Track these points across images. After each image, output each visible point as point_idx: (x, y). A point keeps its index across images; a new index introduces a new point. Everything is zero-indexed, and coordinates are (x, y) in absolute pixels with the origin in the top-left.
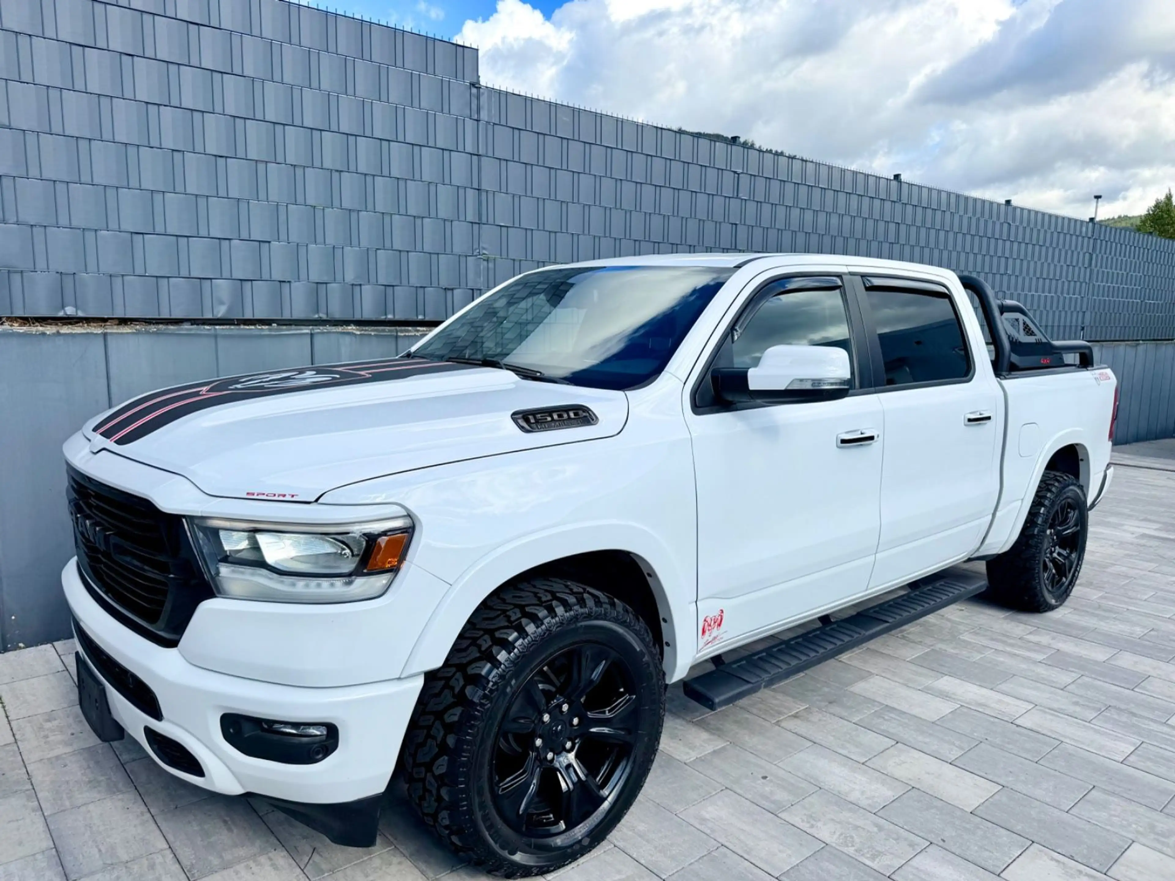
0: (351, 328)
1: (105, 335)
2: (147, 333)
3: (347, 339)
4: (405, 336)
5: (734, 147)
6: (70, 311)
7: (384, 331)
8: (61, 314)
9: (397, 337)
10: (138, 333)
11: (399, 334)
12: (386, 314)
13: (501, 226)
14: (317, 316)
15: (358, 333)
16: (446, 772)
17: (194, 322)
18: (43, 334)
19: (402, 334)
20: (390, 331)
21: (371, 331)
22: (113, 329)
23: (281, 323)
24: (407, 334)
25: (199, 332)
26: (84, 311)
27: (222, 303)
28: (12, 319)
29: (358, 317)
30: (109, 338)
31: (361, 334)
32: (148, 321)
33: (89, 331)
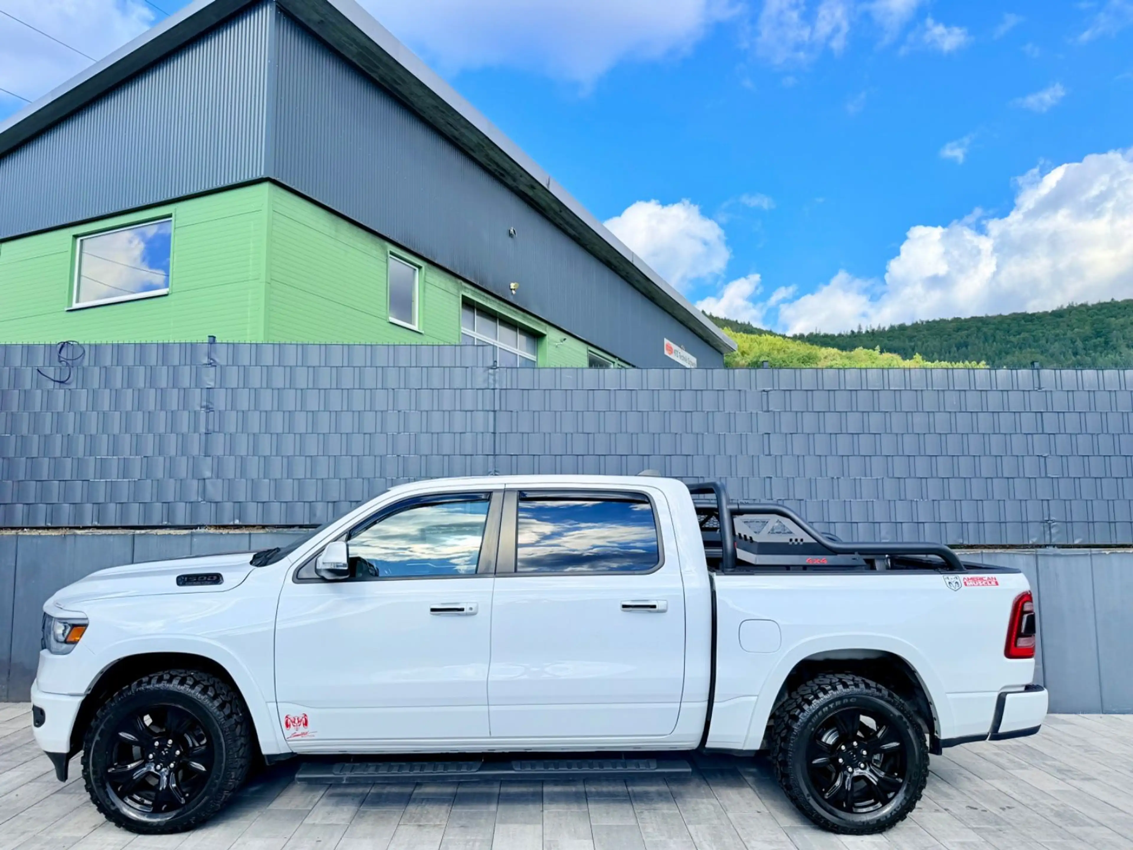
1: (250, 534)
2: (272, 533)
6: (237, 522)
8: (232, 523)
10: (267, 533)
18: (221, 534)
22: (254, 531)
28: (211, 526)
30: (252, 536)
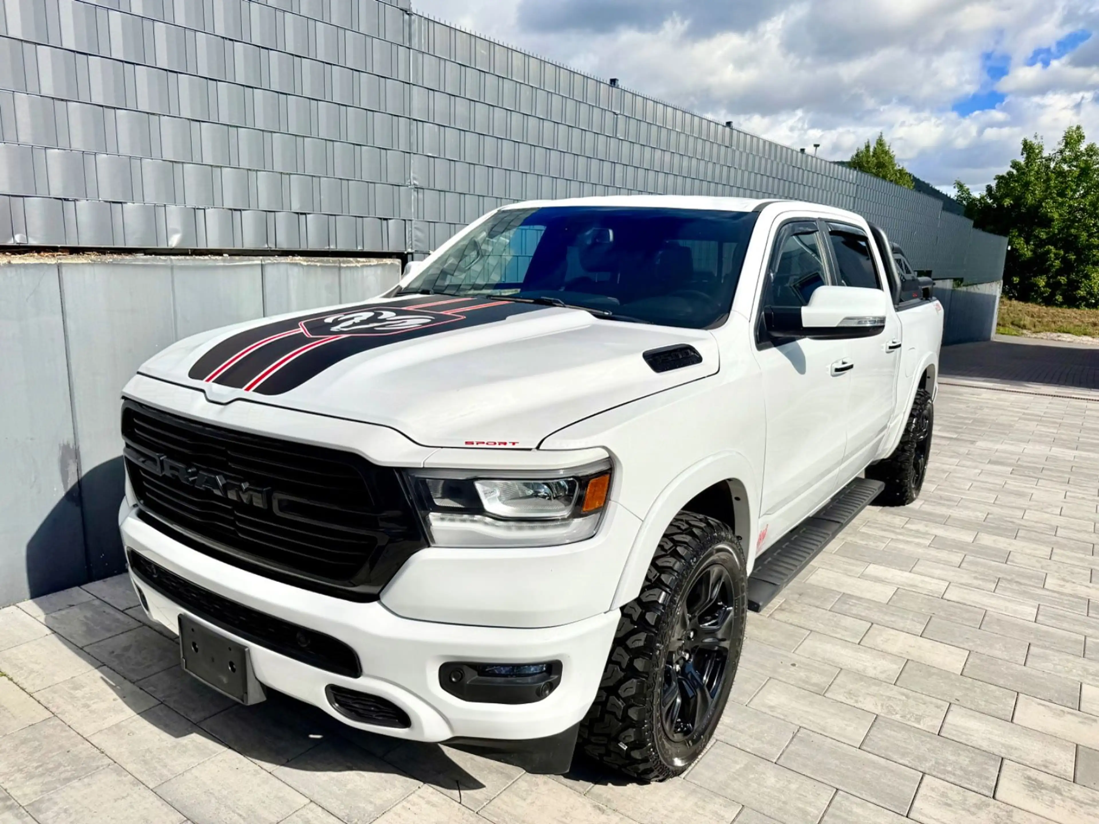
0: (298, 259)
1: (59, 266)
2: (103, 264)
3: (296, 269)
4: (347, 267)
5: (614, 88)
6: (18, 239)
7: (328, 262)
8: (11, 242)
9: (340, 268)
10: (94, 264)
11: (342, 265)
12: (329, 245)
13: (428, 156)
14: (266, 246)
15: (305, 263)
16: (636, 694)
17: (146, 252)
19: (345, 265)
20: (334, 262)
21: (316, 261)
22: (67, 260)
23: (234, 253)
24: (349, 265)
25: (155, 263)
26: (35, 238)
27: (176, 232)
29: (303, 248)
30: (64, 270)
31: (308, 265)
32: (102, 251)
33: (42, 261)
